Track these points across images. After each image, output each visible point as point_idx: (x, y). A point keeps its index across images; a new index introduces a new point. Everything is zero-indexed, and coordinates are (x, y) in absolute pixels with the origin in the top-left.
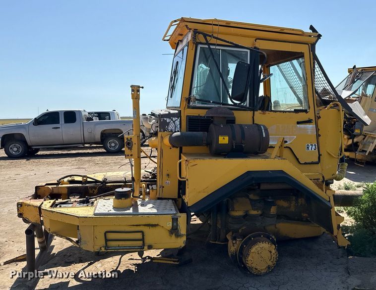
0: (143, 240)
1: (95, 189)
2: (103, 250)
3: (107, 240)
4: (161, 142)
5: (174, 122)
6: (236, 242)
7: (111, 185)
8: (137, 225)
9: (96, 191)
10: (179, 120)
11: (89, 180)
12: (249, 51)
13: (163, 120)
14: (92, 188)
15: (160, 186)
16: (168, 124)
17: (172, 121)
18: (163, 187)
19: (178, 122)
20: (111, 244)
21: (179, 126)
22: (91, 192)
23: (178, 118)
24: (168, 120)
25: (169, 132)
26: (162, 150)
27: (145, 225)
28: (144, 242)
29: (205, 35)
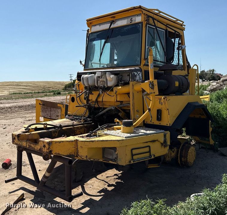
0: (150, 152)
1: (56, 133)
2: (132, 162)
3: (133, 155)
4: (133, 88)
5: (139, 75)
6: (174, 150)
7: (66, 129)
8: (146, 142)
9: (57, 134)
10: (141, 73)
11: (48, 126)
12: (164, 31)
13: (133, 73)
14: (54, 132)
15: (133, 118)
16: (136, 76)
17: (138, 74)
18: (135, 119)
19: (140, 75)
20: (135, 157)
21: (141, 77)
22: (53, 135)
23: (141, 72)
24: (136, 74)
25: (137, 81)
26: (134, 94)
27: (150, 142)
28: (150, 153)
29: (153, 19)
